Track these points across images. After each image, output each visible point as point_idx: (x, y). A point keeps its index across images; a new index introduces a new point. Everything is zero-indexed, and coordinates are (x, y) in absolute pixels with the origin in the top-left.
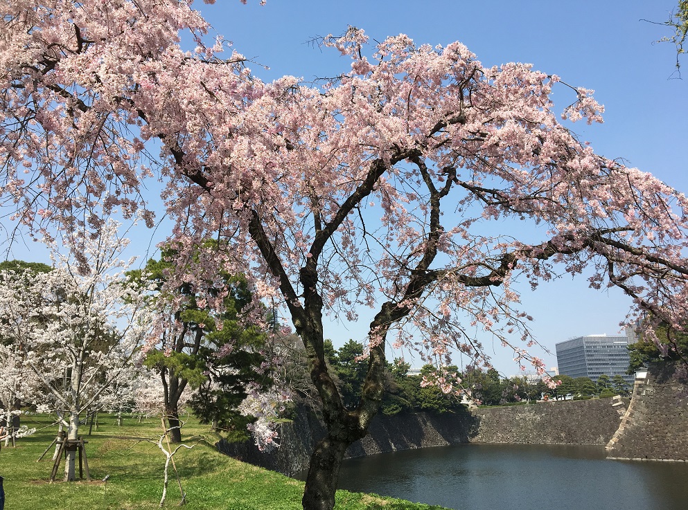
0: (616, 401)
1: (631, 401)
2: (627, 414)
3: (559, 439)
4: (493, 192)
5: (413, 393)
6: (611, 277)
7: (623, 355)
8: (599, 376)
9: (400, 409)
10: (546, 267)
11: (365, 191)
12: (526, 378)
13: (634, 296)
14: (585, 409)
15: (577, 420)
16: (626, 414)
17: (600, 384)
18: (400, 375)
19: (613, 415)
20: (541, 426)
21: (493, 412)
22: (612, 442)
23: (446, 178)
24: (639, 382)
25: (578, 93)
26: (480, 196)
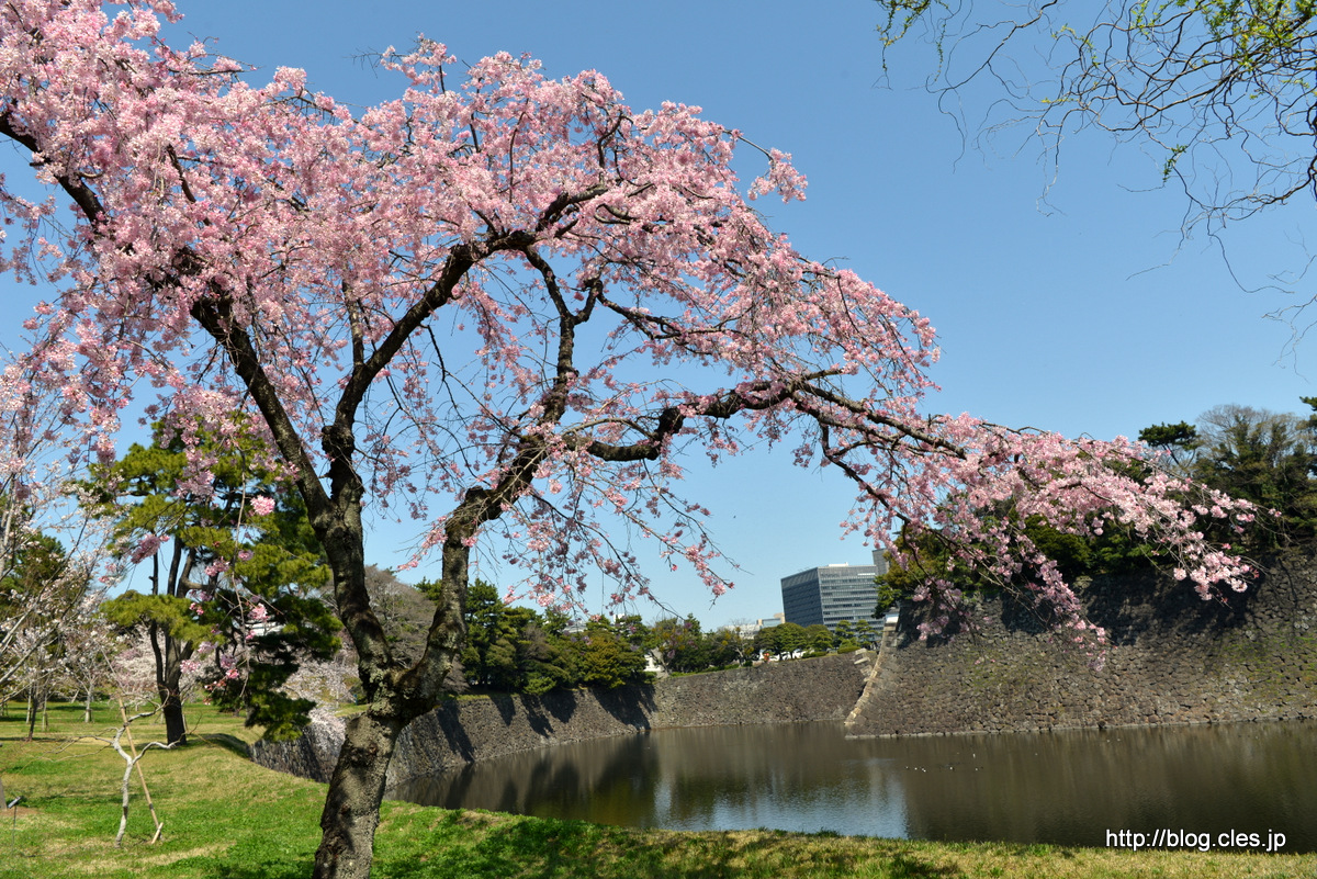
0: (860, 657)
1: (879, 656)
2: (873, 674)
3: (782, 715)
4: (659, 321)
5: (574, 659)
6: (826, 448)
7: (869, 592)
8: (837, 622)
9: (554, 684)
10: (729, 431)
11: (437, 298)
12: (738, 630)
13: (858, 479)
14: (819, 670)
15: (808, 687)
16: (871, 674)
17: (839, 633)
18: (555, 633)
19: (855, 677)
20: (759, 699)
21: (692, 681)
22: (853, 714)
23: (586, 295)
24: (890, 628)
25: (771, 158)
26: (638, 325)
